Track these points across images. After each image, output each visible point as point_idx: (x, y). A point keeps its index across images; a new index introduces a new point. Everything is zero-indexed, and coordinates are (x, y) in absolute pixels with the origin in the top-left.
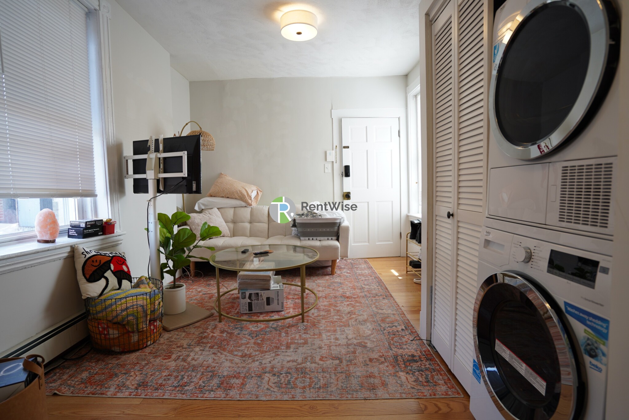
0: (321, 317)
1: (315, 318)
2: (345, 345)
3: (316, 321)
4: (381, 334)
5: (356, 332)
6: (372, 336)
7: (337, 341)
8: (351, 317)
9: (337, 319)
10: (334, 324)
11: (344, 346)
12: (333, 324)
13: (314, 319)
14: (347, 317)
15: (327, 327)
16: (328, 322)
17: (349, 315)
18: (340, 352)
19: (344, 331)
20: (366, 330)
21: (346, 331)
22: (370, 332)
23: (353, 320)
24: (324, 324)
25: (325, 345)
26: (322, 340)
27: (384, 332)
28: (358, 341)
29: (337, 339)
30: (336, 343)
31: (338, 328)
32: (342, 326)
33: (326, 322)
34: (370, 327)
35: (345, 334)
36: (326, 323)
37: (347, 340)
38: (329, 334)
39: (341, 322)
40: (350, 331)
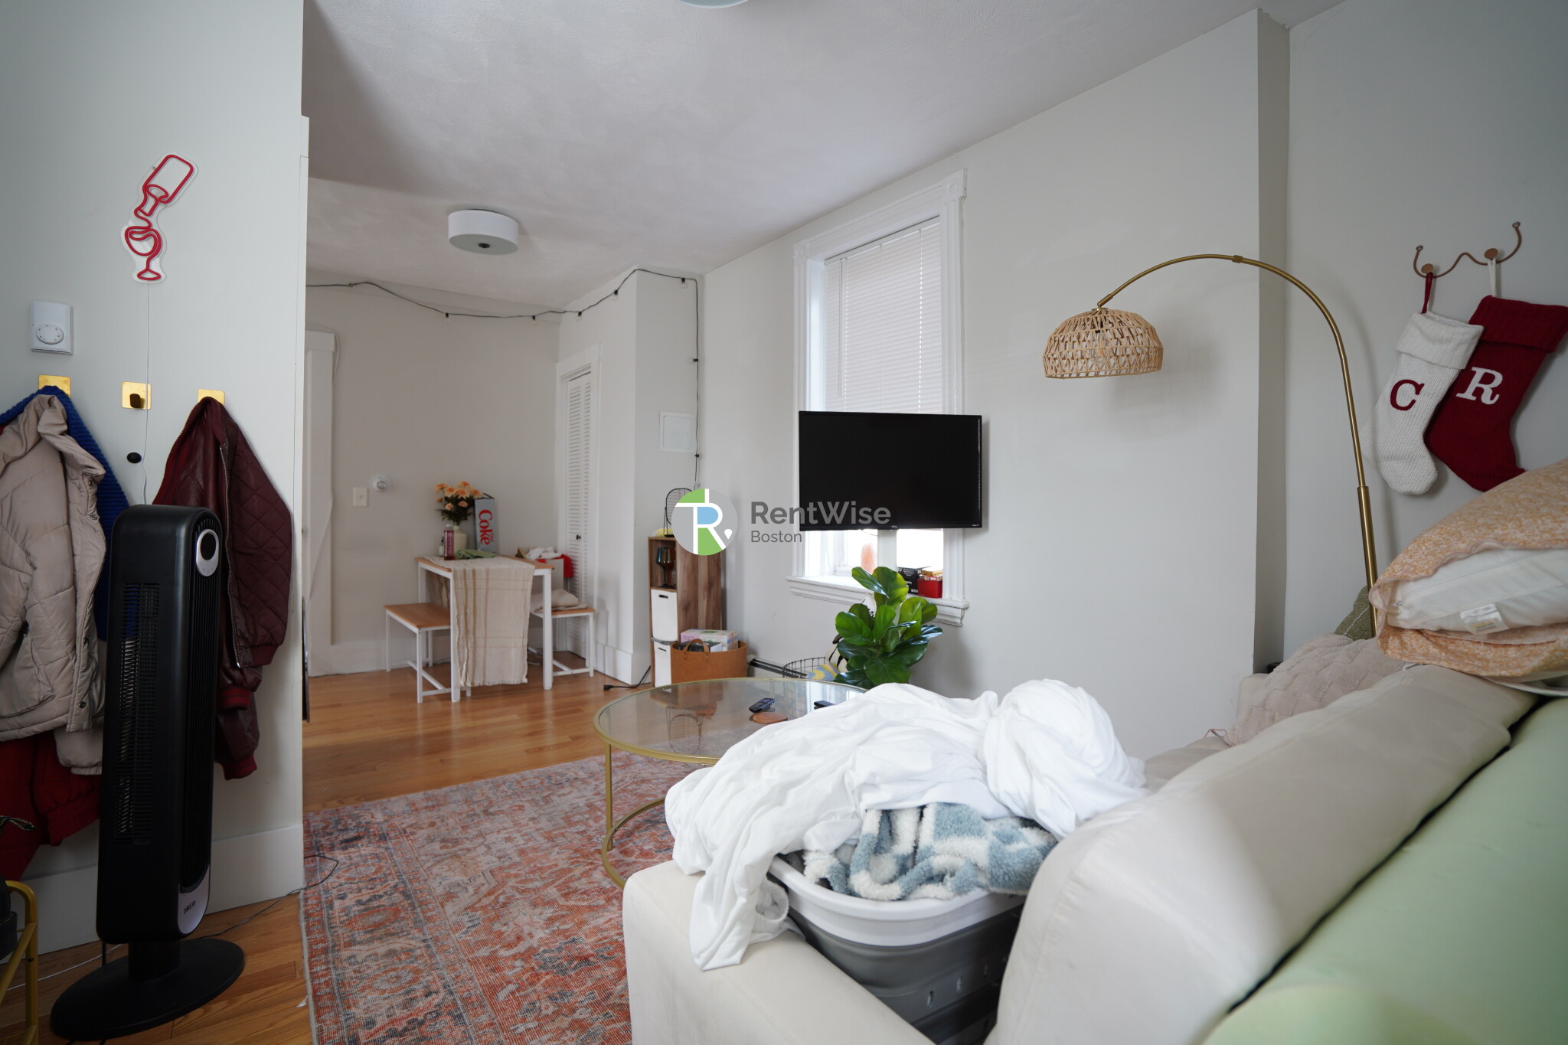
0: (577, 872)
1: (590, 867)
2: (486, 834)
3: (579, 859)
4: (405, 873)
5: (470, 861)
6: (429, 864)
7: (507, 836)
8: (493, 897)
9: (532, 880)
10: (532, 865)
11: (488, 832)
12: (535, 866)
13: (591, 863)
14: (503, 893)
15: (545, 855)
16: (550, 867)
17: (502, 899)
18: (492, 823)
19: (500, 858)
20: (444, 874)
21: (495, 859)
22: (435, 870)
23: (484, 890)
24: (556, 860)
25: (527, 825)
26: (537, 830)
27: (397, 881)
28: (460, 847)
29: (508, 839)
30: (508, 833)
31: (518, 859)
32: (510, 867)
33: (556, 865)
34: (435, 884)
35: (494, 852)
36: (553, 863)
37: (486, 843)
38: (531, 844)
39: (516, 876)
40: (485, 862)
